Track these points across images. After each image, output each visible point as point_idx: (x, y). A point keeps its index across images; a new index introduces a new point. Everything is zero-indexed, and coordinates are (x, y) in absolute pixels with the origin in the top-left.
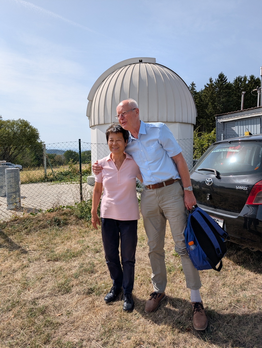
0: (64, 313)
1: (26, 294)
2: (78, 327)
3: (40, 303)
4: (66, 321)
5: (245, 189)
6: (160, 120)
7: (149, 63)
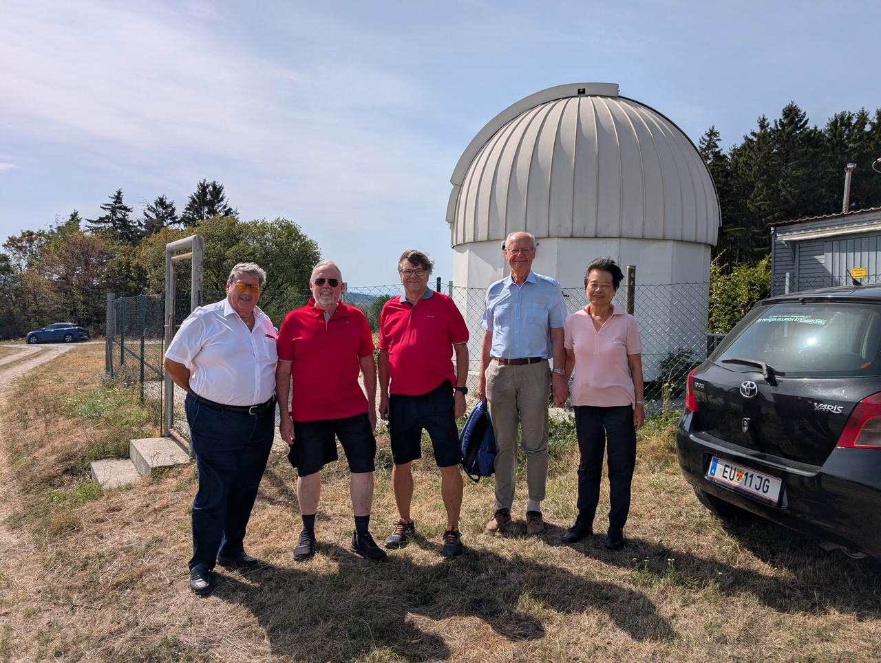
0: (426, 640)
5: (837, 410)
6: (625, 232)
7: (602, 96)
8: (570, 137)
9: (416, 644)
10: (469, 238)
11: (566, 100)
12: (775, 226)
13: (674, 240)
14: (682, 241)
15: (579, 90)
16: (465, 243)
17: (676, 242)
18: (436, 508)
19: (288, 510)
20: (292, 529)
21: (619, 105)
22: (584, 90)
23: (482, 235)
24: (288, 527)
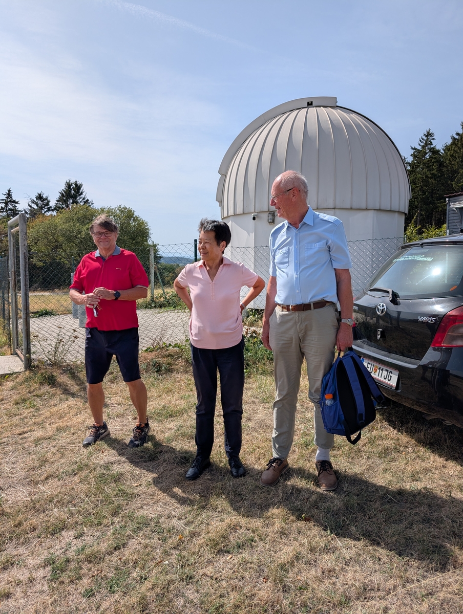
0: (144, 483)
1: (98, 457)
2: (158, 501)
3: (115, 468)
4: (145, 493)
5: (432, 321)
6: (338, 205)
7: (324, 107)
8: (299, 137)
9: (137, 486)
11: (298, 110)
12: (449, 197)
13: (375, 210)
14: (380, 210)
15: (308, 102)
16: (229, 216)
17: (376, 211)
18: (182, 398)
19: (82, 400)
20: (80, 414)
21: (336, 113)
22: (312, 102)
23: (239, 210)
24: (79, 412)
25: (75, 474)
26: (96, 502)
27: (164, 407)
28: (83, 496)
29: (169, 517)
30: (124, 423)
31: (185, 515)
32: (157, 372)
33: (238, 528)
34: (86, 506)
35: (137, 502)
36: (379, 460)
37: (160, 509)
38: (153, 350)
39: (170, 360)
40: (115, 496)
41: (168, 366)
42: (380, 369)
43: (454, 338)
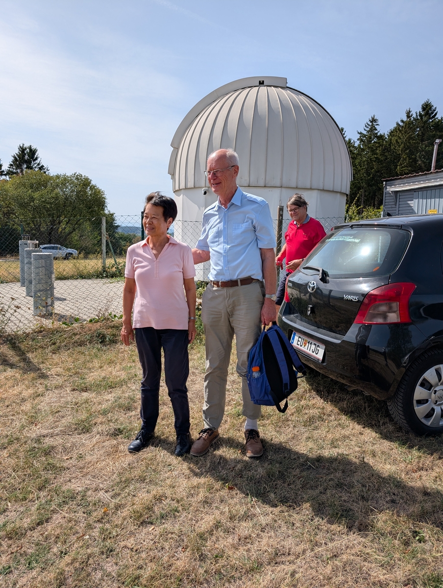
0: (75, 456)
1: (31, 430)
2: (87, 474)
3: (47, 441)
4: (74, 466)
5: (355, 299)
6: (285, 185)
7: (274, 86)
8: (249, 115)
9: (67, 459)
10: (182, 186)
11: (250, 88)
12: (386, 181)
13: (318, 190)
14: (323, 190)
15: (260, 81)
16: (180, 190)
17: (320, 191)
18: (124, 369)
19: (21, 372)
20: (17, 385)
21: (285, 93)
22: (263, 81)
23: (191, 184)
24: (16, 383)
25: (5, 448)
26: (23, 477)
27: (104, 378)
28: (10, 471)
29: (96, 490)
30: (62, 395)
31: (112, 487)
32: (101, 343)
33: (163, 498)
34: (12, 481)
35: (66, 475)
36: (304, 429)
37: (88, 482)
38: (98, 321)
39: (115, 331)
40: (44, 470)
41: (112, 337)
42: (309, 343)
43: (374, 316)
